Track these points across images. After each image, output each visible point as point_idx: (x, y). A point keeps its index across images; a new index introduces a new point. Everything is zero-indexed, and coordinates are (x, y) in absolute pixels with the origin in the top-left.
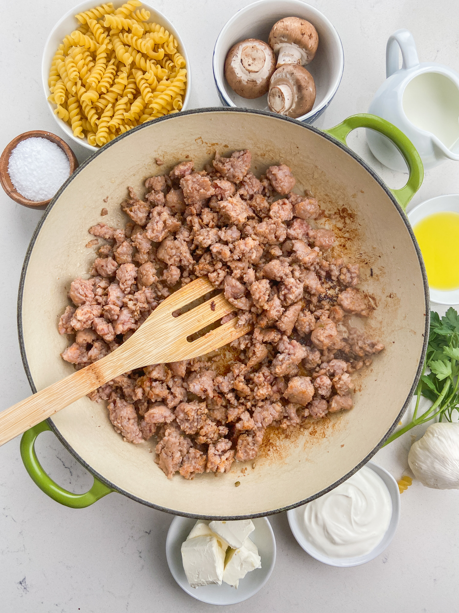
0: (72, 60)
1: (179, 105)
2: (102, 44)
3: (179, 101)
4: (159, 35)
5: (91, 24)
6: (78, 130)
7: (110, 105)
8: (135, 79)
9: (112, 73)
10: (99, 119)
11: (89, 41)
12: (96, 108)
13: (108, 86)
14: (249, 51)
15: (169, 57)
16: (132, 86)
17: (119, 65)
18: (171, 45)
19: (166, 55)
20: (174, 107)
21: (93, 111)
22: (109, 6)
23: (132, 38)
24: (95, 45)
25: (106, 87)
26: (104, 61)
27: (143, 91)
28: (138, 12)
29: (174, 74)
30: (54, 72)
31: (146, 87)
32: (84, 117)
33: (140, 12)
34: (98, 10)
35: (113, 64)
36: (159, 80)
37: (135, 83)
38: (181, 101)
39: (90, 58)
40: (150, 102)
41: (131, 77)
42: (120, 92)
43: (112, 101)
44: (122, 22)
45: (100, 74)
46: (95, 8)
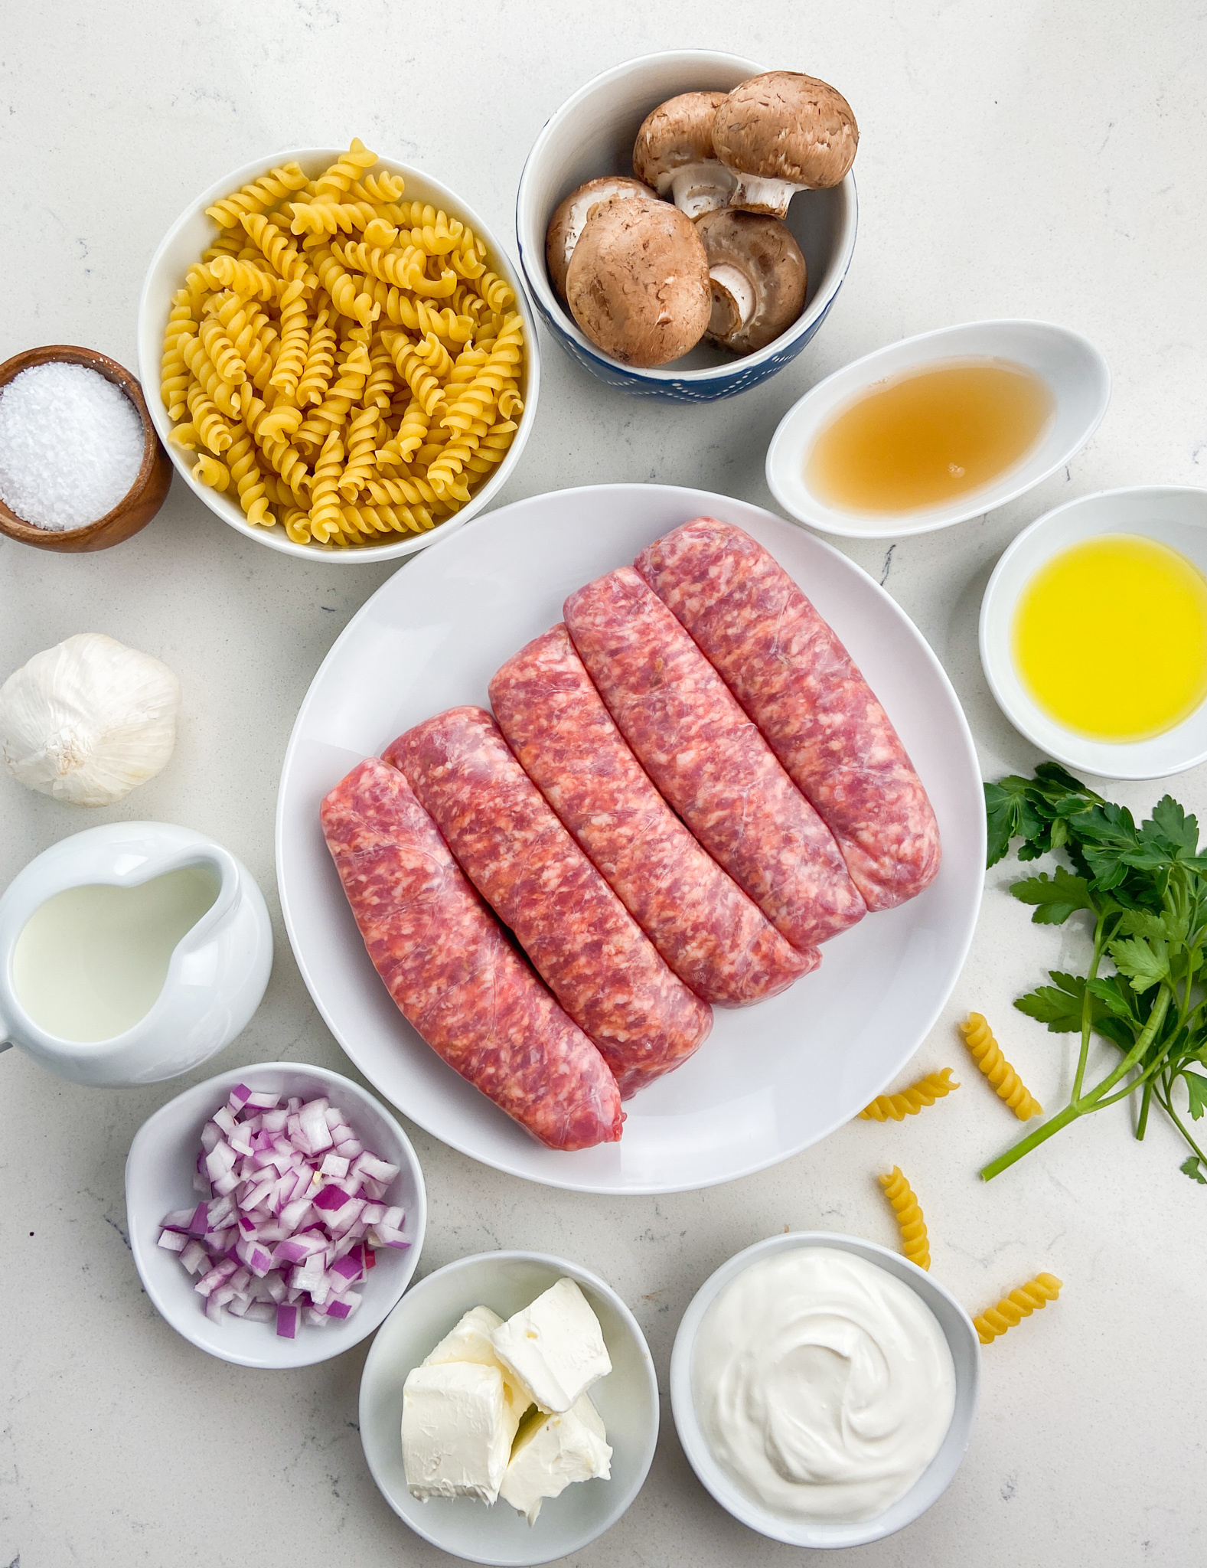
0: (219, 329)
1: (516, 406)
2: (291, 278)
3: (512, 397)
4: (436, 235)
5: (252, 229)
6: (258, 507)
7: (335, 435)
8: (390, 355)
9: (327, 350)
10: (311, 472)
11: (256, 276)
12: (300, 447)
13: (324, 385)
15: (468, 287)
16: (382, 374)
17: (343, 327)
18: (471, 255)
19: (459, 283)
20: (503, 414)
21: (294, 456)
22: (291, 172)
23: (368, 253)
24: (271, 282)
25: (318, 388)
26: (302, 322)
27: (419, 387)
28: (370, 179)
29: (486, 328)
30: (174, 367)
31: (425, 375)
32: (269, 474)
33: (377, 181)
34: (262, 187)
35: (326, 325)
36: (455, 352)
37: (392, 367)
38: (517, 394)
39: (264, 319)
40: (439, 414)
41: (378, 351)
42: (356, 396)
43: (338, 420)
44: (336, 215)
45: (298, 359)
46: (254, 183)
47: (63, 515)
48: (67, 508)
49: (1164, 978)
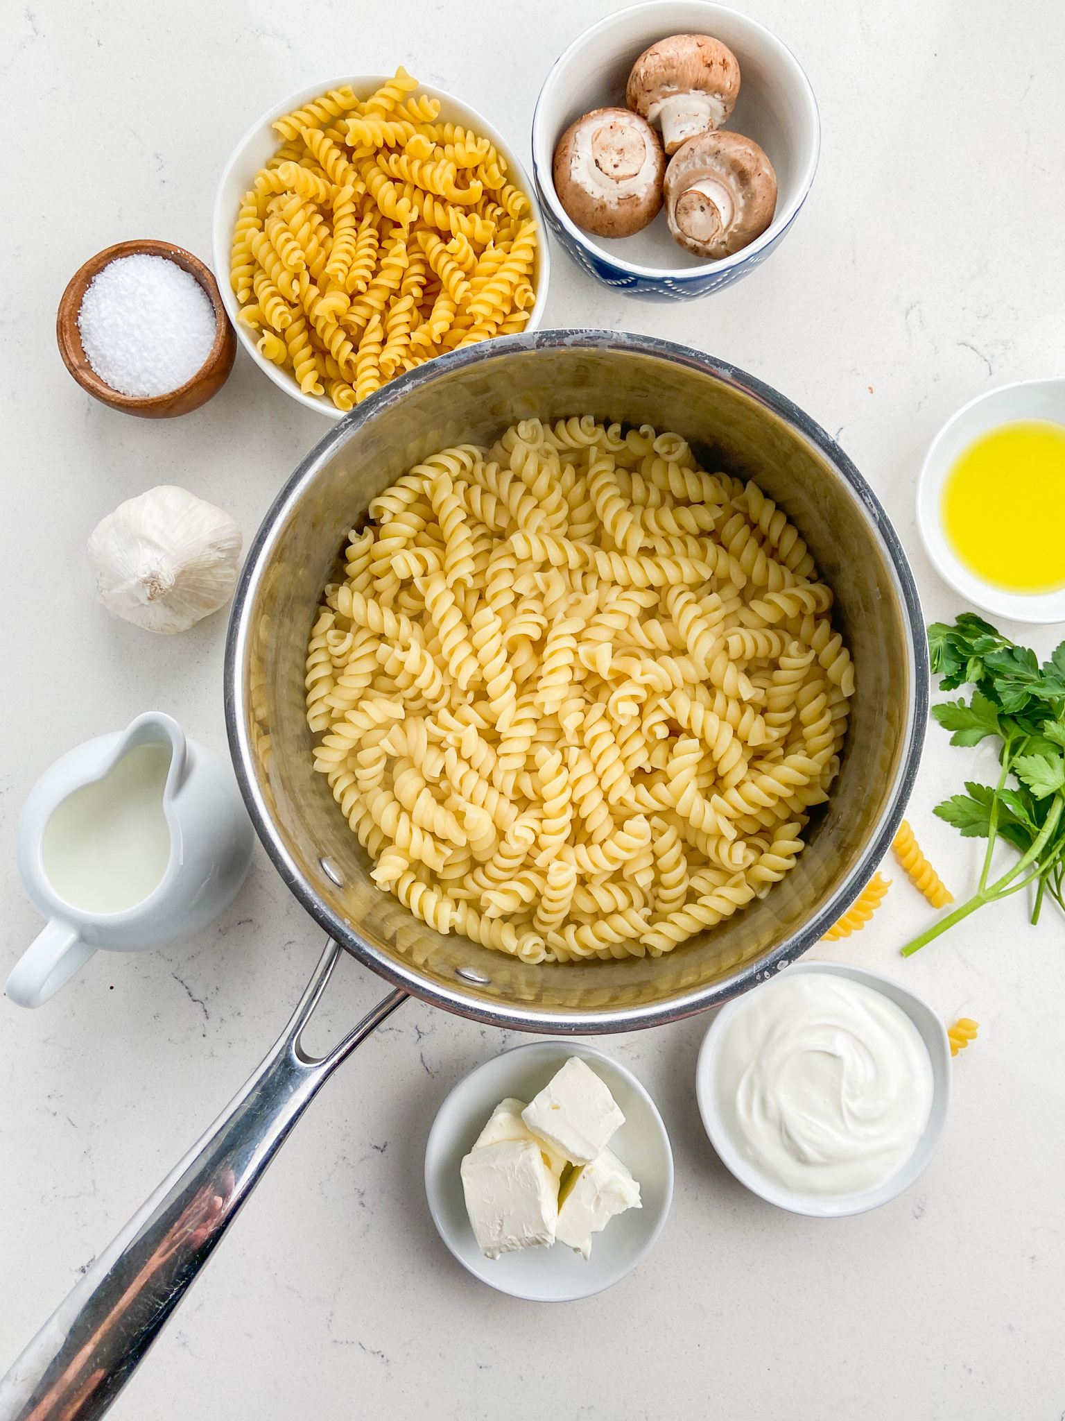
0: (283, 225)
1: (529, 299)
2: (343, 184)
3: (526, 291)
4: (466, 151)
5: (311, 142)
6: (309, 379)
7: (376, 318)
8: (424, 253)
9: (371, 246)
10: (355, 350)
11: (315, 182)
12: (346, 328)
13: (369, 276)
14: (606, 137)
15: (490, 197)
16: (418, 268)
17: (386, 226)
18: (494, 168)
19: (484, 193)
20: (518, 305)
21: (342, 335)
22: (344, 94)
23: (410, 163)
24: (325, 186)
25: (364, 277)
26: (351, 221)
27: (448, 280)
28: (412, 101)
29: (505, 232)
30: (243, 257)
31: (454, 270)
32: (321, 352)
33: (417, 102)
34: (320, 106)
35: (370, 226)
36: (480, 250)
37: (425, 263)
38: (530, 288)
39: (319, 218)
40: (466, 302)
41: (414, 248)
42: (395, 286)
43: (380, 306)
44: (383, 131)
45: (348, 252)
46: (313, 103)
47: (148, 385)
48: (152, 378)
49: (1059, 790)
